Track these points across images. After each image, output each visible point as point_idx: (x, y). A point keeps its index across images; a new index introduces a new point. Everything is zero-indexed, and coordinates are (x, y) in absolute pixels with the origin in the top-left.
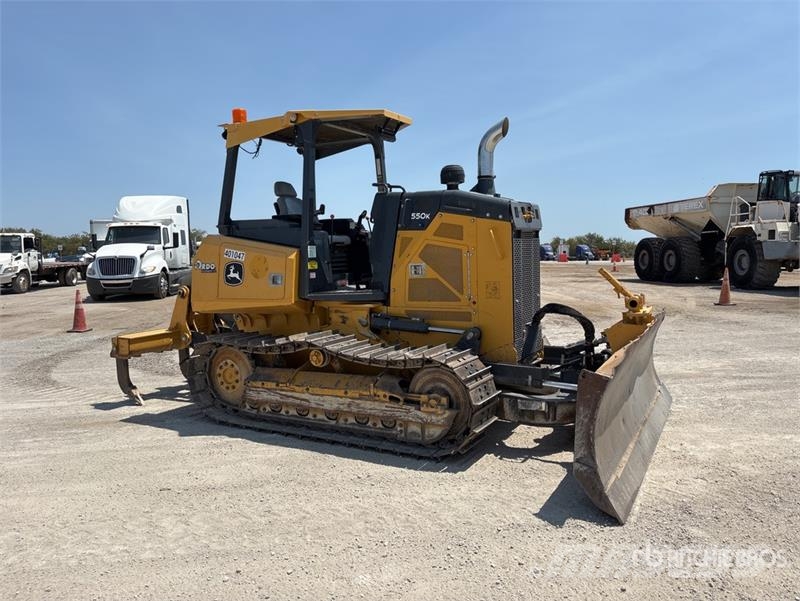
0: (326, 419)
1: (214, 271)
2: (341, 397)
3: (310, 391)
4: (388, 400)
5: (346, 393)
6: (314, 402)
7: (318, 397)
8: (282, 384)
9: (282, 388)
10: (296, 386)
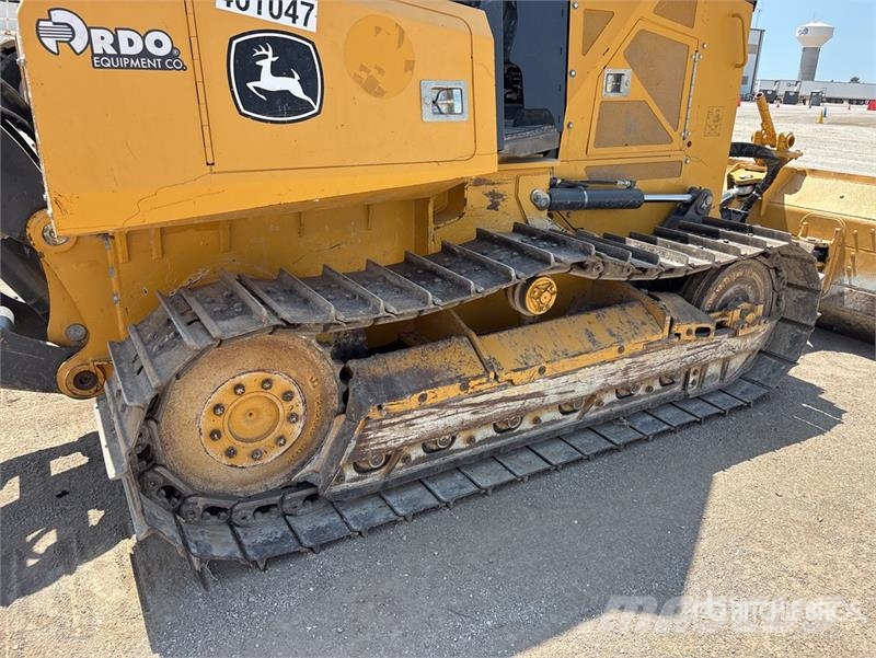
0: (560, 416)
1: (171, 61)
2: (612, 362)
3: (547, 372)
4: (693, 337)
5: (621, 350)
6: (555, 391)
7: (564, 378)
8: (475, 378)
9: (478, 388)
10: (514, 371)
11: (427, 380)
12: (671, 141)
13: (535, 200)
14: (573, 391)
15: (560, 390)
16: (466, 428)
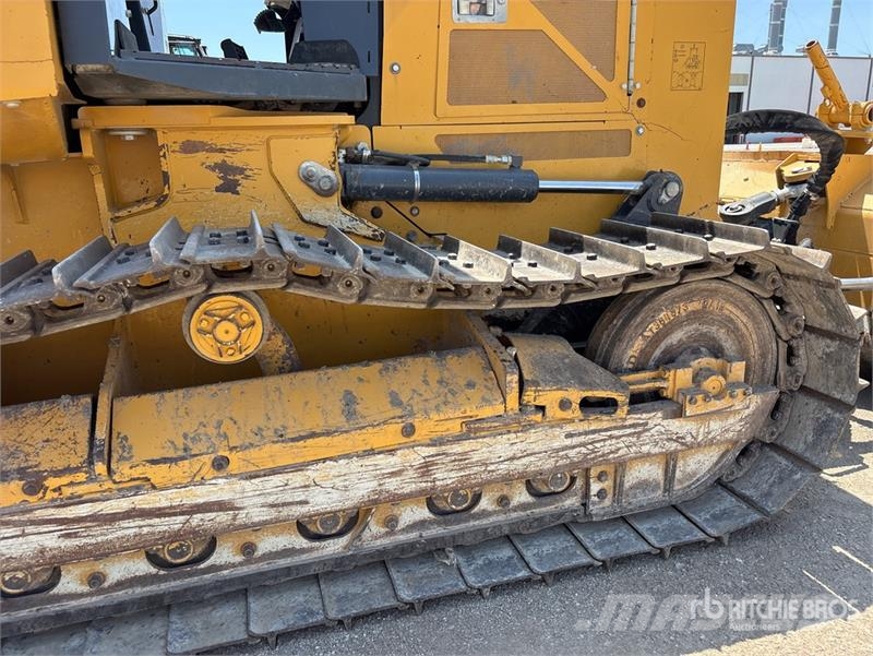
0: (302, 542)
2: (391, 452)
3: (233, 467)
4: (578, 413)
5: (409, 431)
6: (261, 500)
7: (277, 480)
8: (58, 473)
9: (67, 492)
10: (154, 462)
12: (602, 96)
14: (306, 502)
15: (271, 499)
16: (78, 555)
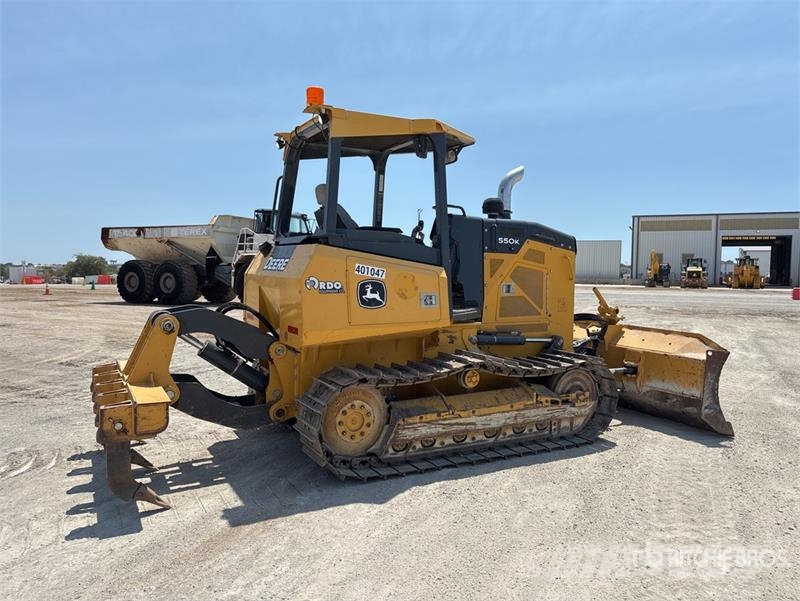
0: (485, 438)
1: (340, 291)
2: (508, 412)
3: (476, 413)
4: (550, 404)
5: (512, 407)
7: (484, 417)
8: (443, 412)
9: (444, 417)
10: (461, 411)
11: (422, 411)
12: (539, 314)
13: (470, 340)
14: (489, 424)
15: (483, 423)
16: (440, 435)
